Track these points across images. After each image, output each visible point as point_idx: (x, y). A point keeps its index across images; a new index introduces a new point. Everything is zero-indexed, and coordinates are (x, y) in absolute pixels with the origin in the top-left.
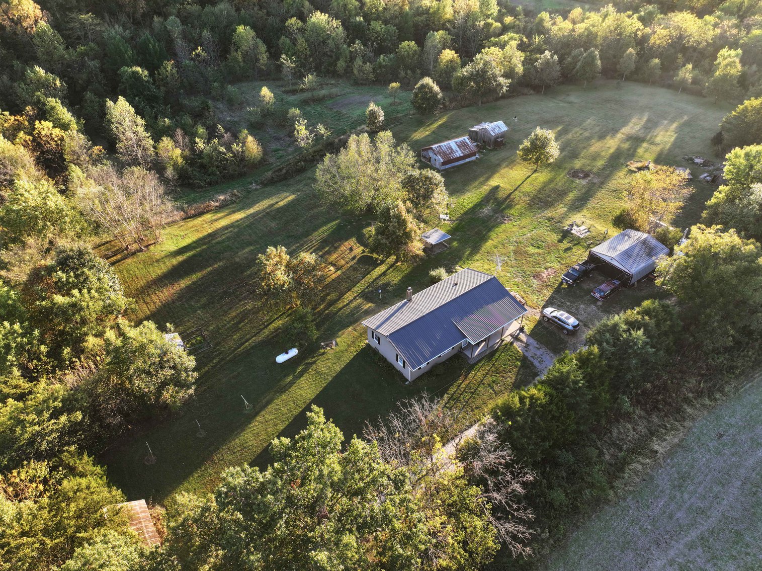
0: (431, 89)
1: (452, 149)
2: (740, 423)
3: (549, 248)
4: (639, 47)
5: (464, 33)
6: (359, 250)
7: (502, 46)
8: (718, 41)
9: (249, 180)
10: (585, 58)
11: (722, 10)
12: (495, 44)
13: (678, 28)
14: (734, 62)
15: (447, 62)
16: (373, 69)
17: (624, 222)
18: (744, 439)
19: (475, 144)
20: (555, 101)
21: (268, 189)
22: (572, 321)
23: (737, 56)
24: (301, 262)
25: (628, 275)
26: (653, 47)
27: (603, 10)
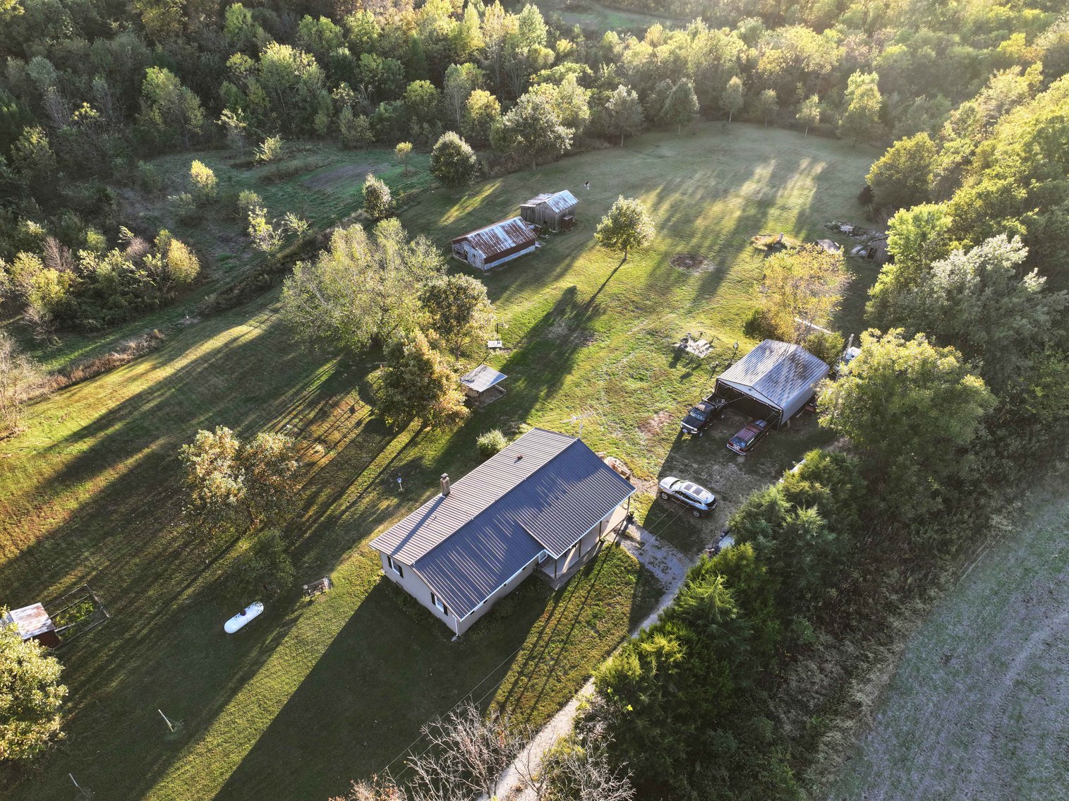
0: (458, 150)
1: (498, 238)
2: (971, 633)
3: (658, 379)
4: (744, 75)
5: (502, 67)
6: (364, 412)
7: (557, 81)
8: (844, 62)
9: (180, 310)
10: (675, 93)
11: (843, 22)
12: (547, 80)
13: (792, 47)
14: (871, 90)
15: (480, 108)
16: (371, 124)
17: (759, 328)
18: (980, 659)
19: (532, 227)
20: (641, 155)
21: (213, 322)
22: (706, 496)
23: (873, 81)
24: (261, 448)
25: (778, 412)
26: (763, 73)
27: (691, 27)
